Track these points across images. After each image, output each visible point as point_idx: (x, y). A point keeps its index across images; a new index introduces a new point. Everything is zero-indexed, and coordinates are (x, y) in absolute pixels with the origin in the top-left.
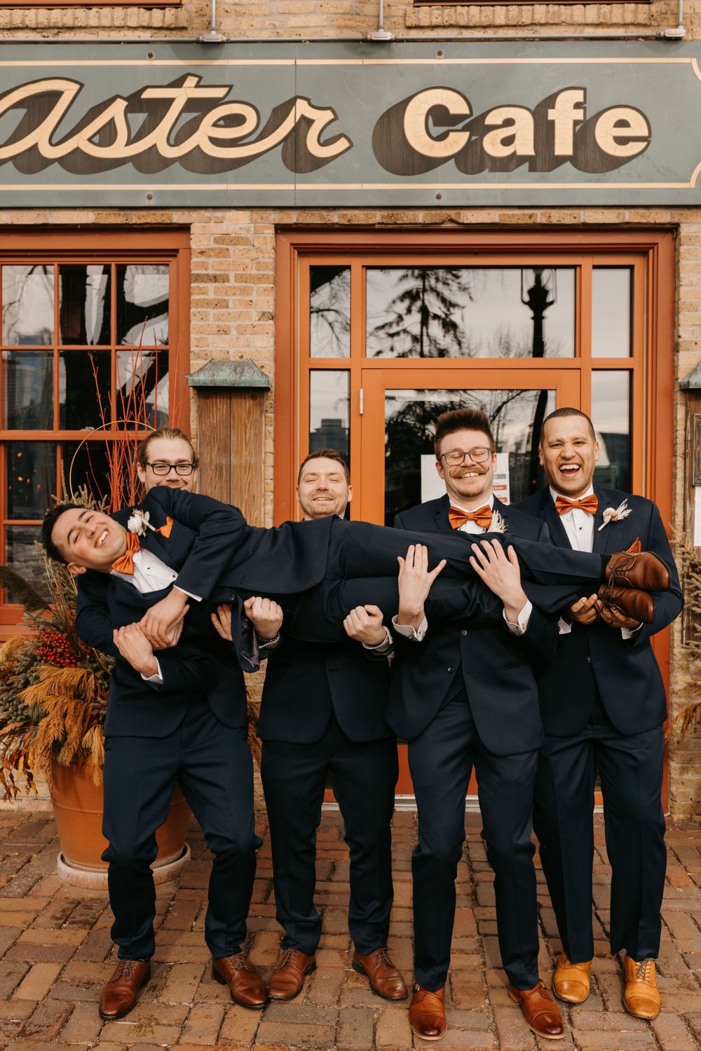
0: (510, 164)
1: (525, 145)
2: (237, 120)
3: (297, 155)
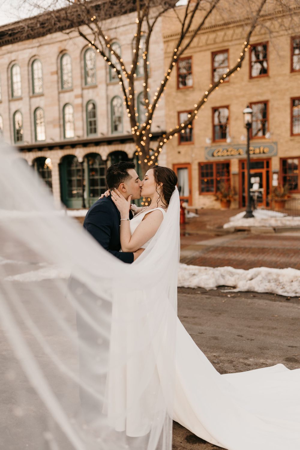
0: (257, 154)
1: (258, 152)
3: (239, 154)
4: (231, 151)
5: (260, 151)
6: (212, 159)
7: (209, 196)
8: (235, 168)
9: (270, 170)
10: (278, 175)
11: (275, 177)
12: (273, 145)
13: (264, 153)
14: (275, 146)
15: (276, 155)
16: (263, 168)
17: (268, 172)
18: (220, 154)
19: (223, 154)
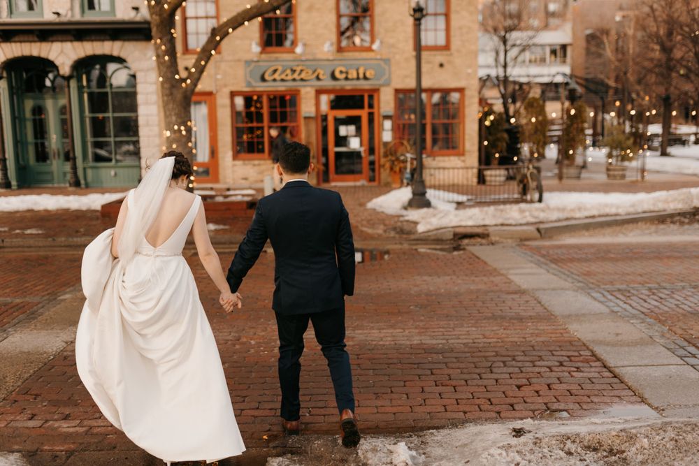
0: (352, 79)
1: (355, 75)
2: (307, 73)
3: (318, 78)
4: (302, 71)
5: (358, 74)
6: (261, 87)
7: (256, 162)
8: (307, 107)
9: (375, 110)
10: (393, 122)
11: (388, 124)
12: (382, 63)
13: (365, 78)
14: (386, 67)
15: (387, 84)
16: (362, 107)
17: (371, 115)
18: (276, 76)
19: (283, 76)
